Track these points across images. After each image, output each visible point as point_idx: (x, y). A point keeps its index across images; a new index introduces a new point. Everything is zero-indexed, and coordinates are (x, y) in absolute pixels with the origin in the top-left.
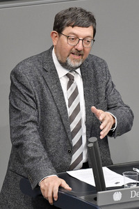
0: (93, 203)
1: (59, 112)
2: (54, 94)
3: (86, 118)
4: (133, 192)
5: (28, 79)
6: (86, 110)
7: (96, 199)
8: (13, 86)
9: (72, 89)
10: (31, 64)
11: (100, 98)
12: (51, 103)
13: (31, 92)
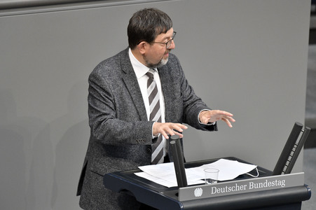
0: (174, 198)
1: (138, 113)
2: (133, 96)
3: (166, 113)
4: (214, 189)
5: (107, 83)
6: (165, 105)
7: (177, 195)
8: (91, 88)
9: (152, 87)
10: (110, 68)
11: (176, 94)
12: (130, 104)
13: (110, 95)
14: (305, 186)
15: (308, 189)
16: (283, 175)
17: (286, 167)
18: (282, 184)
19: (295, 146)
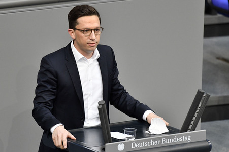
4: (134, 144)
7: (103, 150)
14: (207, 141)
15: (209, 143)
16: (189, 132)
17: (191, 126)
18: (188, 139)
19: (198, 109)
